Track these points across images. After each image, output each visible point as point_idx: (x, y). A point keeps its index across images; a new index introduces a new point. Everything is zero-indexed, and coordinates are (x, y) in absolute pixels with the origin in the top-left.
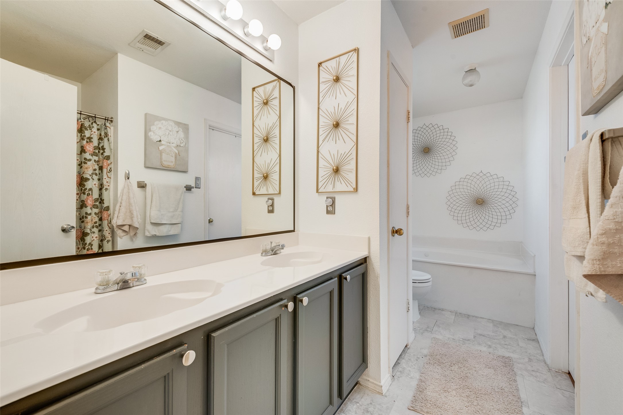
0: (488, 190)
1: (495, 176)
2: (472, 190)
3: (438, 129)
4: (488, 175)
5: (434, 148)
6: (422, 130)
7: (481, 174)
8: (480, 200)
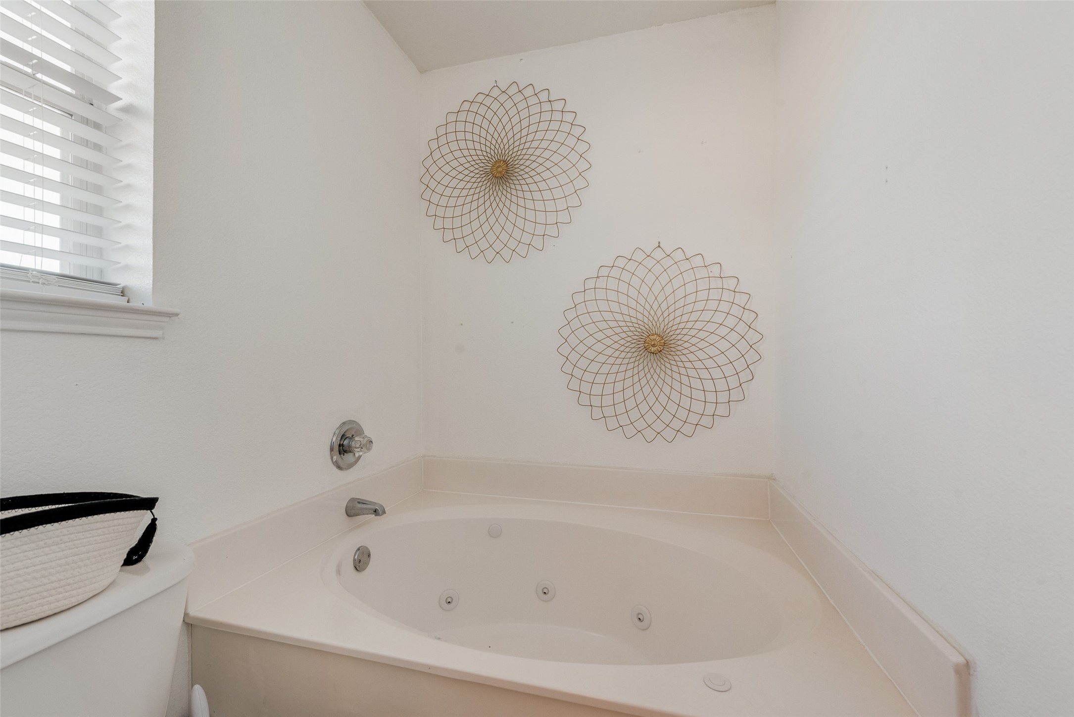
0: (678, 305)
1: (698, 261)
2: (633, 304)
3: (534, 100)
4: (679, 255)
5: (521, 163)
6: (488, 102)
7: (659, 255)
8: (655, 337)
